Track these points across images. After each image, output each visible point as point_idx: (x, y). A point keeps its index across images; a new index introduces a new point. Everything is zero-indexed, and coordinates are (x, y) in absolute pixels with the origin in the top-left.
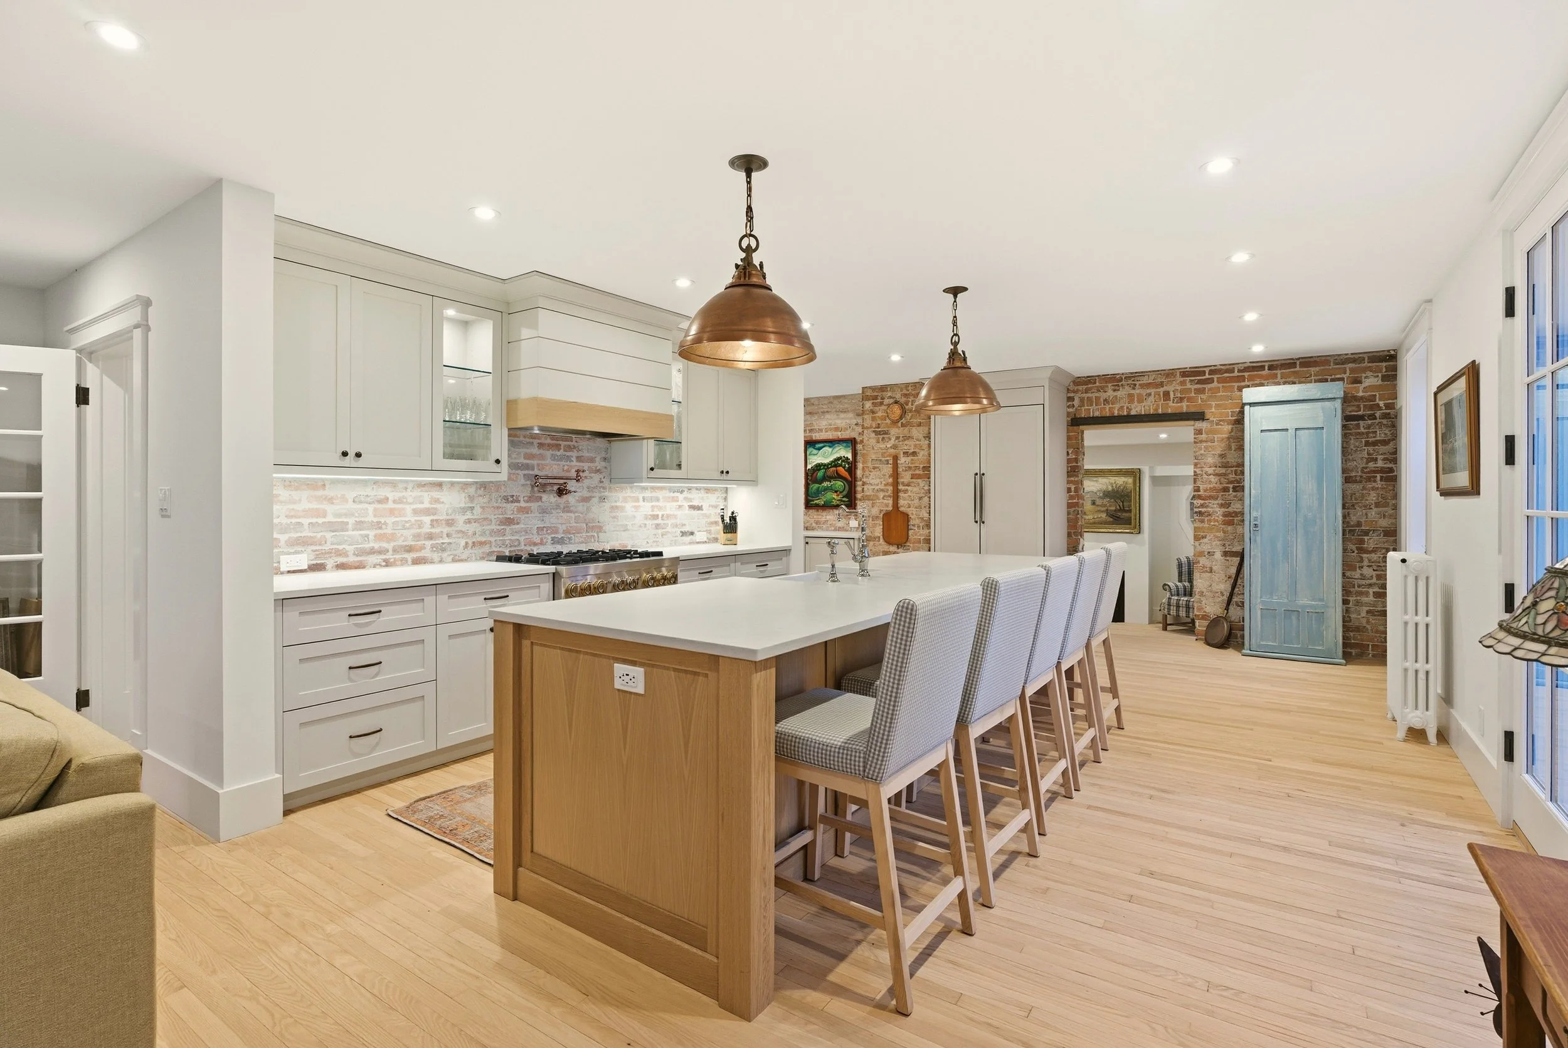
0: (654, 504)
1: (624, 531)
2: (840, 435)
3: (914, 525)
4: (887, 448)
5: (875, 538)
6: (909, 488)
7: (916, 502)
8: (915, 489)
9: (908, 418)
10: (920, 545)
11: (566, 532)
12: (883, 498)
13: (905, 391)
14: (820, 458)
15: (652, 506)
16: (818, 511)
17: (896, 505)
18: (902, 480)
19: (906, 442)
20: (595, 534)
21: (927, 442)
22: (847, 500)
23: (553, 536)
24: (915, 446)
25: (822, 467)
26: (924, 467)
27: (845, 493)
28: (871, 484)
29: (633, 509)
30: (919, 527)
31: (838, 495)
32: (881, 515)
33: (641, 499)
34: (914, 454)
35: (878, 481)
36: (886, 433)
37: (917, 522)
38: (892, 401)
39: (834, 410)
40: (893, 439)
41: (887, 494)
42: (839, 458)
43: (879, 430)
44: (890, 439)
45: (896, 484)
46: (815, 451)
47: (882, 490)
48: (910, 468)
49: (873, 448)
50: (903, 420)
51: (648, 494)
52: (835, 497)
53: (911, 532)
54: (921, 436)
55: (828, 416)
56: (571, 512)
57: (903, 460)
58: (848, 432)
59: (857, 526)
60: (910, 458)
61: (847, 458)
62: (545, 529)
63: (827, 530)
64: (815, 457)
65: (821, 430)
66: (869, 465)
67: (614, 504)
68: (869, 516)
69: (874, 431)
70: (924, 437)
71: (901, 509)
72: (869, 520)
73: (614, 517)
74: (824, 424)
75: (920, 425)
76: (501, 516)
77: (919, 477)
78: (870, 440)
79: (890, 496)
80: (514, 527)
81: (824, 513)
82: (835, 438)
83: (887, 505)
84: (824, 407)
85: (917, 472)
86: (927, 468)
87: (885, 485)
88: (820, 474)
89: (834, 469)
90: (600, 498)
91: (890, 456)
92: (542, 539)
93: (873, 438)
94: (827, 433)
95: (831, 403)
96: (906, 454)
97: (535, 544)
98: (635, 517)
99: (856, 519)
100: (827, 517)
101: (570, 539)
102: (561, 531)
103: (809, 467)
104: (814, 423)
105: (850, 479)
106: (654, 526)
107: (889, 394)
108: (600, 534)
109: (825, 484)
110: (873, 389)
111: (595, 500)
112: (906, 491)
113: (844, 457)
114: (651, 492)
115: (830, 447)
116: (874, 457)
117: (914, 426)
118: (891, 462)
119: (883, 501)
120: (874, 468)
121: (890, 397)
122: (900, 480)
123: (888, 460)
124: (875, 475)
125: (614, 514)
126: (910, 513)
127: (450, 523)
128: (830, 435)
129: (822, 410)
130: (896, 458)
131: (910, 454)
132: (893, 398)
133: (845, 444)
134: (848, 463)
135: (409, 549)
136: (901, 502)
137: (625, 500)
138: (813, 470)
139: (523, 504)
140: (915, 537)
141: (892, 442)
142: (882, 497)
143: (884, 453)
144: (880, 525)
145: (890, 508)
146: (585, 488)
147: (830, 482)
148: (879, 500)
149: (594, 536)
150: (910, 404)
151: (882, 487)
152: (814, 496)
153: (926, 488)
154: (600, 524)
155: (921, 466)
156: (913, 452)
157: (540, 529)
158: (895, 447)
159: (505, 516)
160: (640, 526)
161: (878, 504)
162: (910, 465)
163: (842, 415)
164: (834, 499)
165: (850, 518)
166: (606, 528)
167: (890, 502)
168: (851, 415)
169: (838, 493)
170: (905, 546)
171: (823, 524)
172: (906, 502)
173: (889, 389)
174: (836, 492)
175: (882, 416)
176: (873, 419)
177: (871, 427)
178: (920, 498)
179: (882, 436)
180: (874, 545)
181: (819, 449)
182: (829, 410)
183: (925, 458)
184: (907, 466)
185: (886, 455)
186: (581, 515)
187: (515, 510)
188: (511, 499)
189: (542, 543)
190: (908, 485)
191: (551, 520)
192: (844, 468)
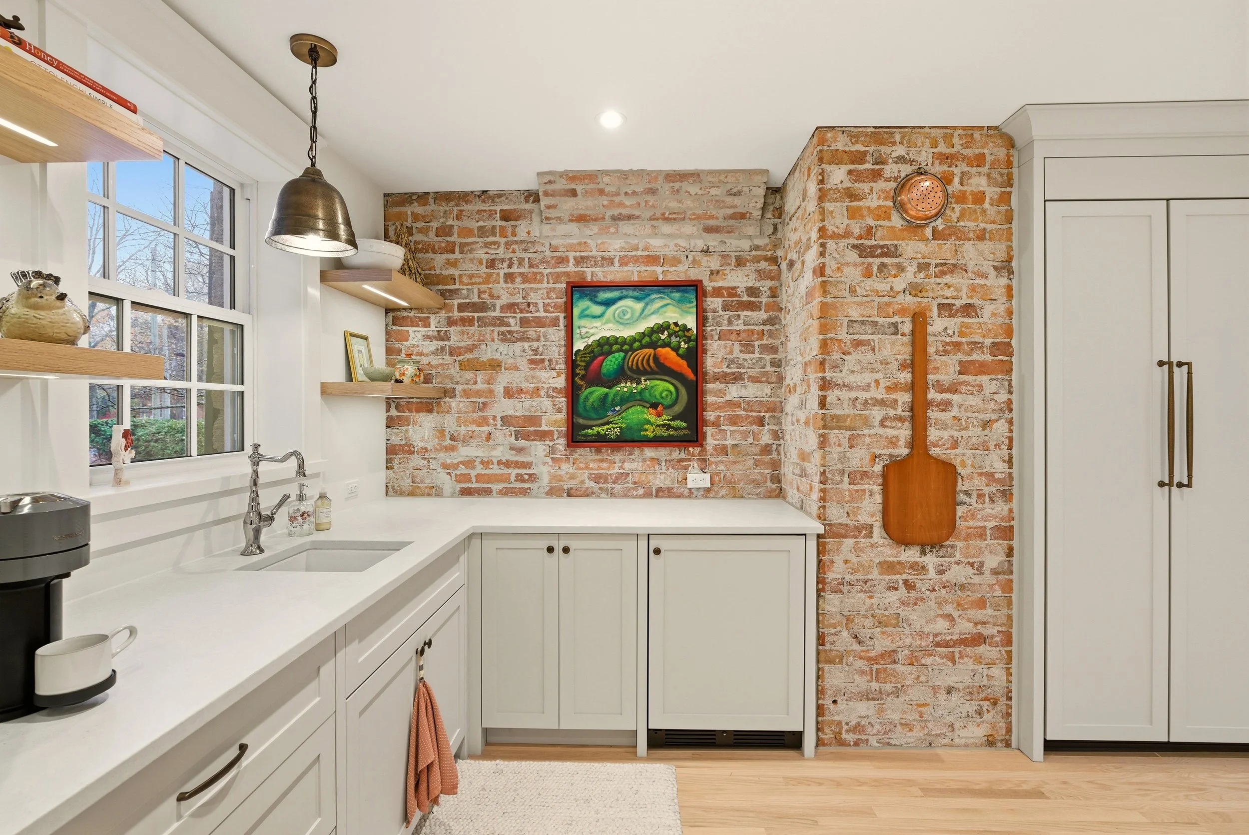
2: (659, 273)
3: (967, 493)
4: (893, 294)
5: (858, 529)
6: (955, 398)
7: (975, 433)
8: (972, 401)
9: (955, 217)
10: (983, 544)
12: (882, 424)
13: (942, 148)
14: (610, 326)
16: (598, 451)
17: (918, 441)
18: (936, 377)
19: (947, 279)
21: (1004, 281)
22: (683, 424)
24: (973, 289)
25: (615, 347)
26: (994, 344)
27: (678, 408)
28: (848, 387)
30: (981, 496)
31: (659, 415)
32: (878, 468)
34: (969, 310)
35: (868, 378)
36: (888, 252)
37: (979, 483)
38: (906, 170)
39: (648, 214)
40: (911, 269)
41: (892, 413)
42: (662, 328)
43: (872, 242)
44: (901, 269)
45: (917, 387)
46: (597, 309)
47: (882, 403)
48: (957, 345)
49: (853, 291)
50: (940, 224)
52: (653, 418)
53: (960, 510)
54: (987, 267)
55: (626, 227)
57: (938, 325)
58: (681, 268)
59: (708, 485)
60: (959, 320)
61: (685, 329)
63: (626, 496)
64: (597, 323)
65: (610, 261)
66: (843, 334)
68: (842, 472)
69: (855, 247)
70: (995, 268)
71: (934, 451)
72: (841, 481)
74: (617, 247)
75: (981, 237)
77: (982, 369)
78: (847, 270)
79: (901, 419)
81: (618, 457)
82: (647, 278)
83: (893, 442)
84: (628, 203)
85: (976, 356)
86: (1003, 348)
87: (888, 389)
88: (611, 363)
89: (650, 351)
91: (902, 312)
93: (855, 265)
94: (626, 269)
95: (653, 191)
96: (945, 309)
99: (703, 470)
100: (627, 465)
103: (579, 345)
104: (589, 241)
105: (691, 376)
107: (900, 151)
109: (625, 387)
110: (852, 133)
112: (946, 406)
113: (676, 324)
115: (638, 299)
116: (855, 314)
117: (970, 240)
118: (907, 327)
119: (881, 431)
120: (858, 344)
121: (901, 160)
122: (932, 378)
123: (895, 325)
124: (860, 361)
126: (957, 462)
128: (634, 273)
129: (616, 212)
130: (919, 319)
131: (957, 311)
132: (911, 162)
133: (677, 295)
134: (688, 340)
136: (933, 434)
138: (592, 352)
140: (971, 523)
141: (910, 274)
142: (879, 418)
143: (888, 304)
144: (871, 494)
145: (904, 451)
147: (639, 383)
148: (870, 426)
150: (956, 180)
151: (880, 394)
152: (593, 415)
153: (1003, 397)
155: (988, 342)
156: (969, 306)
158: (915, 289)
161: (867, 440)
162: (956, 339)
163: (667, 228)
164: (649, 422)
165: (686, 468)
167: (904, 432)
168: (688, 228)
169: (660, 408)
170: (942, 546)
171: (614, 482)
172: (946, 434)
173: (897, 138)
174: (654, 406)
175: (879, 207)
176: (852, 213)
177: (847, 234)
178: (986, 424)
179: (877, 261)
180: (856, 549)
181: (608, 303)
182: (637, 213)
183: (1000, 320)
184: (948, 340)
185: (891, 310)
190: (953, 389)
192: (676, 349)
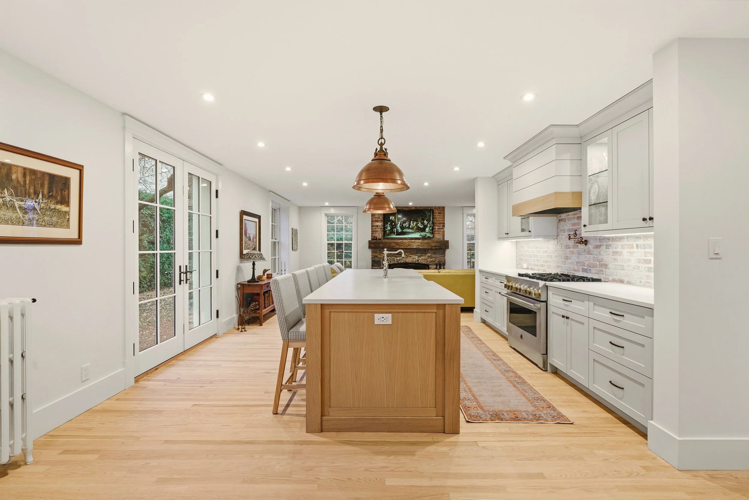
0: (647, 250)
1: (622, 270)
11: (588, 266)
15: (645, 252)
20: (604, 270)
23: (582, 267)
29: (628, 254)
33: (635, 247)
51: (641, 242)
56: (590, 254)
62: (579, 263)
67: (615, 250)
73: (615, 259)
76: (564, 255)
80: (568, 260)
90: (606, 246)
92: (578, 268)
97: (575, 270)
98: (630, 260)
101: (590, 270)
102: (586, 265)
106: (646, 269)
108: (606, 269)
111: (603, 248)
114: (644, 240)
125: (615, 257)
127: (551, 256)
135: (542, 266)
137: (623, 247)
139: (572, 249)
146: (598, 240)
149: (603, 271)
154: (606, 263)
157: (578, 263)
159: (566, 255)
160: (634, 268)
166: (610, 266)
186: (596, 256)
187: (569, 252)
188: (568, 247)
189: (578, 271)
191: (582, 258)
